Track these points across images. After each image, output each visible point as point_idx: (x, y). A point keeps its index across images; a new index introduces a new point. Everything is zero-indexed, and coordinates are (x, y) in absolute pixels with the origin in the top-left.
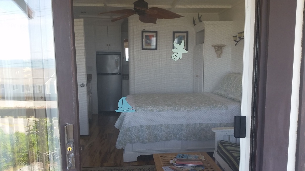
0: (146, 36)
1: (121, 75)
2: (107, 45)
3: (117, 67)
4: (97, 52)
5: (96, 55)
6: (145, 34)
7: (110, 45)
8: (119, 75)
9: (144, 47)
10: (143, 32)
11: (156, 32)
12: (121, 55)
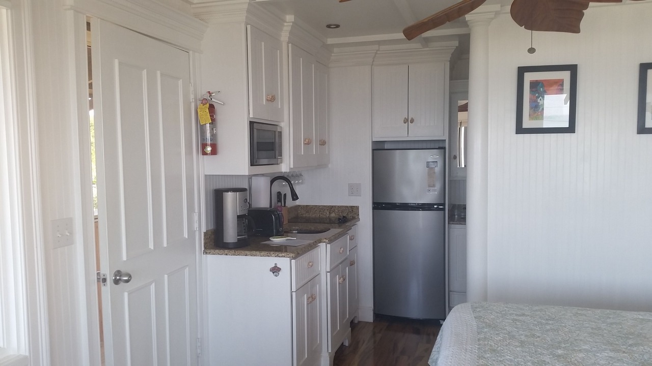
0: (534, 85)
1: (444, 209)
2: (406, 121)
3: (432, 185)
4: (374, 143)
5: (373, 150)
6: (529, 77)
7: (412, 121)
8: (438, 209)
9: (527, 124)
10: (522, 71)
11: (573, 69)
12: (444, 148)
